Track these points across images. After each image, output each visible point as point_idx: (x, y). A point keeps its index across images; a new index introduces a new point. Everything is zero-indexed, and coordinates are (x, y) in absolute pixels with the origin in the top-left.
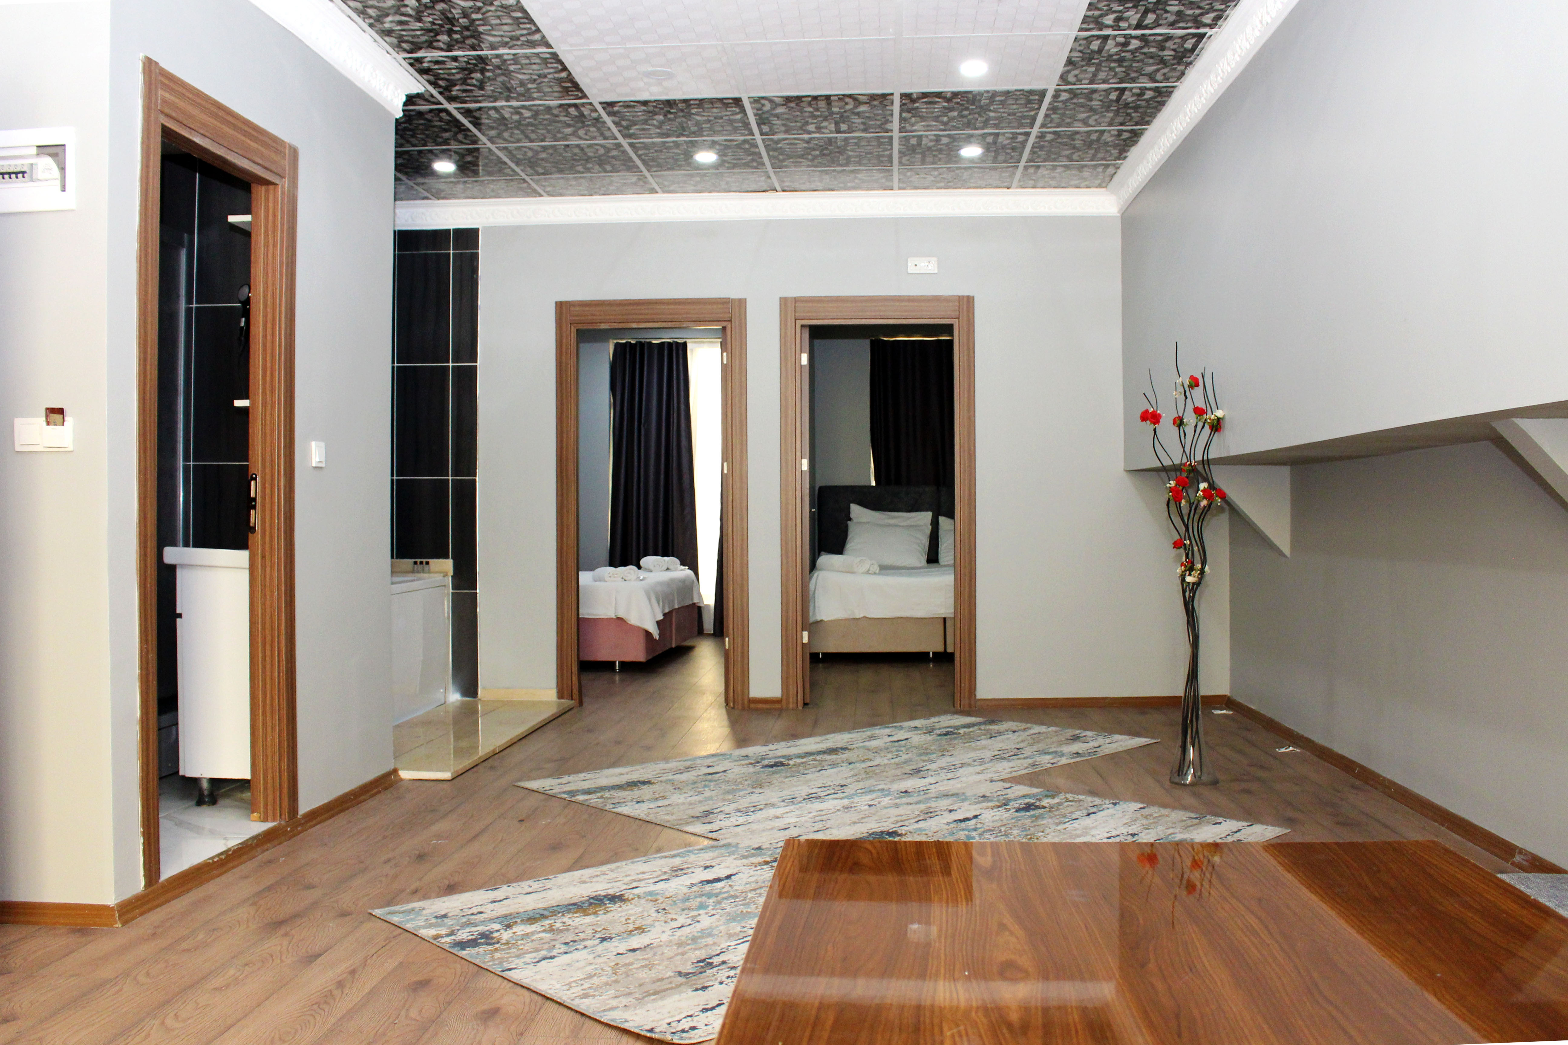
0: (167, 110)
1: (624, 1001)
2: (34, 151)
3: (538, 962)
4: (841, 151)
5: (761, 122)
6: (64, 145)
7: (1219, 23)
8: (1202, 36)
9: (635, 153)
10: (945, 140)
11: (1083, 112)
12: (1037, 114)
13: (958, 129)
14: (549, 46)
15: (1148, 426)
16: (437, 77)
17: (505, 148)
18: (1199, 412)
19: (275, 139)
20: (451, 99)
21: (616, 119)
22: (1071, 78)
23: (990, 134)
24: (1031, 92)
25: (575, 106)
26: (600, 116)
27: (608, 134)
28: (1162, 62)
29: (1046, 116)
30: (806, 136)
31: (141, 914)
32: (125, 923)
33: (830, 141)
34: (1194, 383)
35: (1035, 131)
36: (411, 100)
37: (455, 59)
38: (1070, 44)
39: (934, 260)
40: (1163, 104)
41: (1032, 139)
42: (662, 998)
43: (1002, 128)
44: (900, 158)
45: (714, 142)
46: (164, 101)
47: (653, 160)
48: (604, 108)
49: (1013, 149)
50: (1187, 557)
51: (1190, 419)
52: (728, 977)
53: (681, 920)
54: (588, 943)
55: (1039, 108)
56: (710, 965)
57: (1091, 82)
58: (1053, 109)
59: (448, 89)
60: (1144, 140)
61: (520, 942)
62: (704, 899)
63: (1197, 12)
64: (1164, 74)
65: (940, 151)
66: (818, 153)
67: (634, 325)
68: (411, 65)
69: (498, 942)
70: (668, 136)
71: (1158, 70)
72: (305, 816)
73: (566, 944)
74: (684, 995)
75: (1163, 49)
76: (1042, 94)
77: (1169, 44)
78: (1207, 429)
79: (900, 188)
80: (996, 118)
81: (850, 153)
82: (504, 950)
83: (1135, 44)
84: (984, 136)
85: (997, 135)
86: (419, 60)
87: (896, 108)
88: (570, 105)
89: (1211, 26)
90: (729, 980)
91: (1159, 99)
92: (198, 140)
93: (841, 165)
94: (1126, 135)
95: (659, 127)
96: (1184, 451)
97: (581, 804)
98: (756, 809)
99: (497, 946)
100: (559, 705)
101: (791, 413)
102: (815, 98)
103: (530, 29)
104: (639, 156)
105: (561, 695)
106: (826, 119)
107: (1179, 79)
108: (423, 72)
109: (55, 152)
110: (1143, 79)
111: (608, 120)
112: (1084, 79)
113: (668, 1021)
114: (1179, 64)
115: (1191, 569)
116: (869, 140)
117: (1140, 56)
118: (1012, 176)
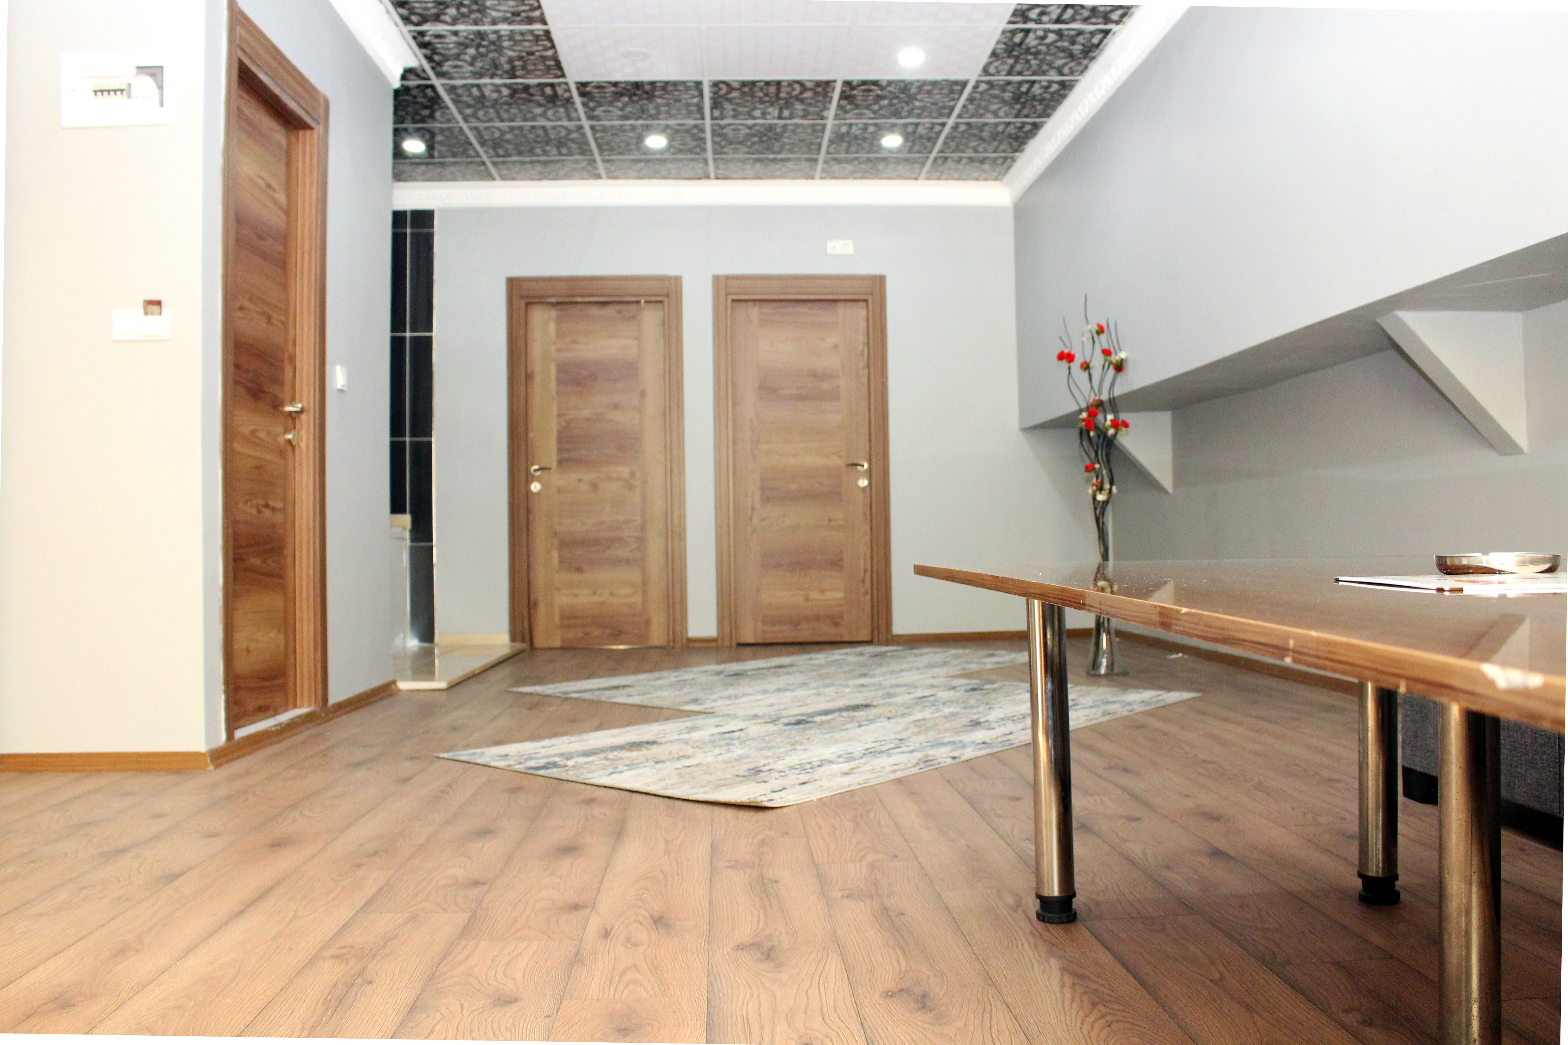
0: (244, 46)
2: (133, 71)
4: (778, 137)
5: (716, 104)
6: (163, 68)
7: (1125, 19)
8: (1106, 33)
9: (594, 135)
10: (871, 129)
11: (995, 104)
12: (956, 105)
13: (885, 117)
14: (544, 23)
15: (1064, 363)
16: (434, 51)
17: (476, 129)
18: (1107, 353)
19: (314, 88)
20: (440, 75)
21: (585, 100)
22: (992, 70)
23: (911, 124)
24: (955, 83)
25: (552, 85)
26: (571, 97)
27: (574, 115)
28: (1072, 56)
29: (964, 106)
30: (750, 122)
31: (228, 760)
32: (217, 766)
33: (771, 128)
34: (1101, 330)
35: (951, 122)
36: (407, 72)
37: (456, 33)
38: (997, 35)
39: (850, 243)
40: (1064, 97)
41: (947, 130)
42: (734, 787)
43: (922, 118)
44: (829, 146)
45: (667, 127)
46: (241, 37)
47: (608, 143)
48: (578, 89)
49: (929, 139)
50: (1097, 479)
51: (1097, 362)
53: (717, 751)
54: (645, 764)
55: (958, 99)
56: (761, 771)
57: (1009, 73)
58: (971, 100)
59: (440, 64)
60: (1042, 133)
62: (728, 741)
63: (1106, 9)
64: (1071, 68)
65: (864, 140)
66: (757, 139)
67: (579, 299)
68: (414, 38)
70: (627, 118)
71: (1066, 64)
72: (334, 706)
73: (627, 765)
74: (750, 786)
75: (1074, 43)
76: (964, 84)
77: (1080, 39)
78: (1111, 371)
79: (821, 178)
80: (919, 108)
81: (786, 141)
83: (1052, 37)
84: (906, 126)
85: (917, 125)
86: (422, 34)
87: (836, 95)
88: (547, 85)
89: (1117, 23)
91: (1062, 92)
92: (262, 77)
93: (773, 153)
94: (1028, 128)
95: (622, 109)
96: (1092, 387)
97: (578, 699)
98: (736, 697)
100: (512, 647)
102: (768, 83)
103: (533, 5)
104: (596, 139)
105: (513, 639)
106: (772, 105)
107: (1082, 72)
108: (423, 45)
109: (155, 72)
110: (1052, 72)
111: (577, 100)
112: (1003, 70)
113: (746, 797)
114: (1085, 58)
115: (1101, 489)
116: (804, 127)
117: (1053, 50)
118: (921, 169)
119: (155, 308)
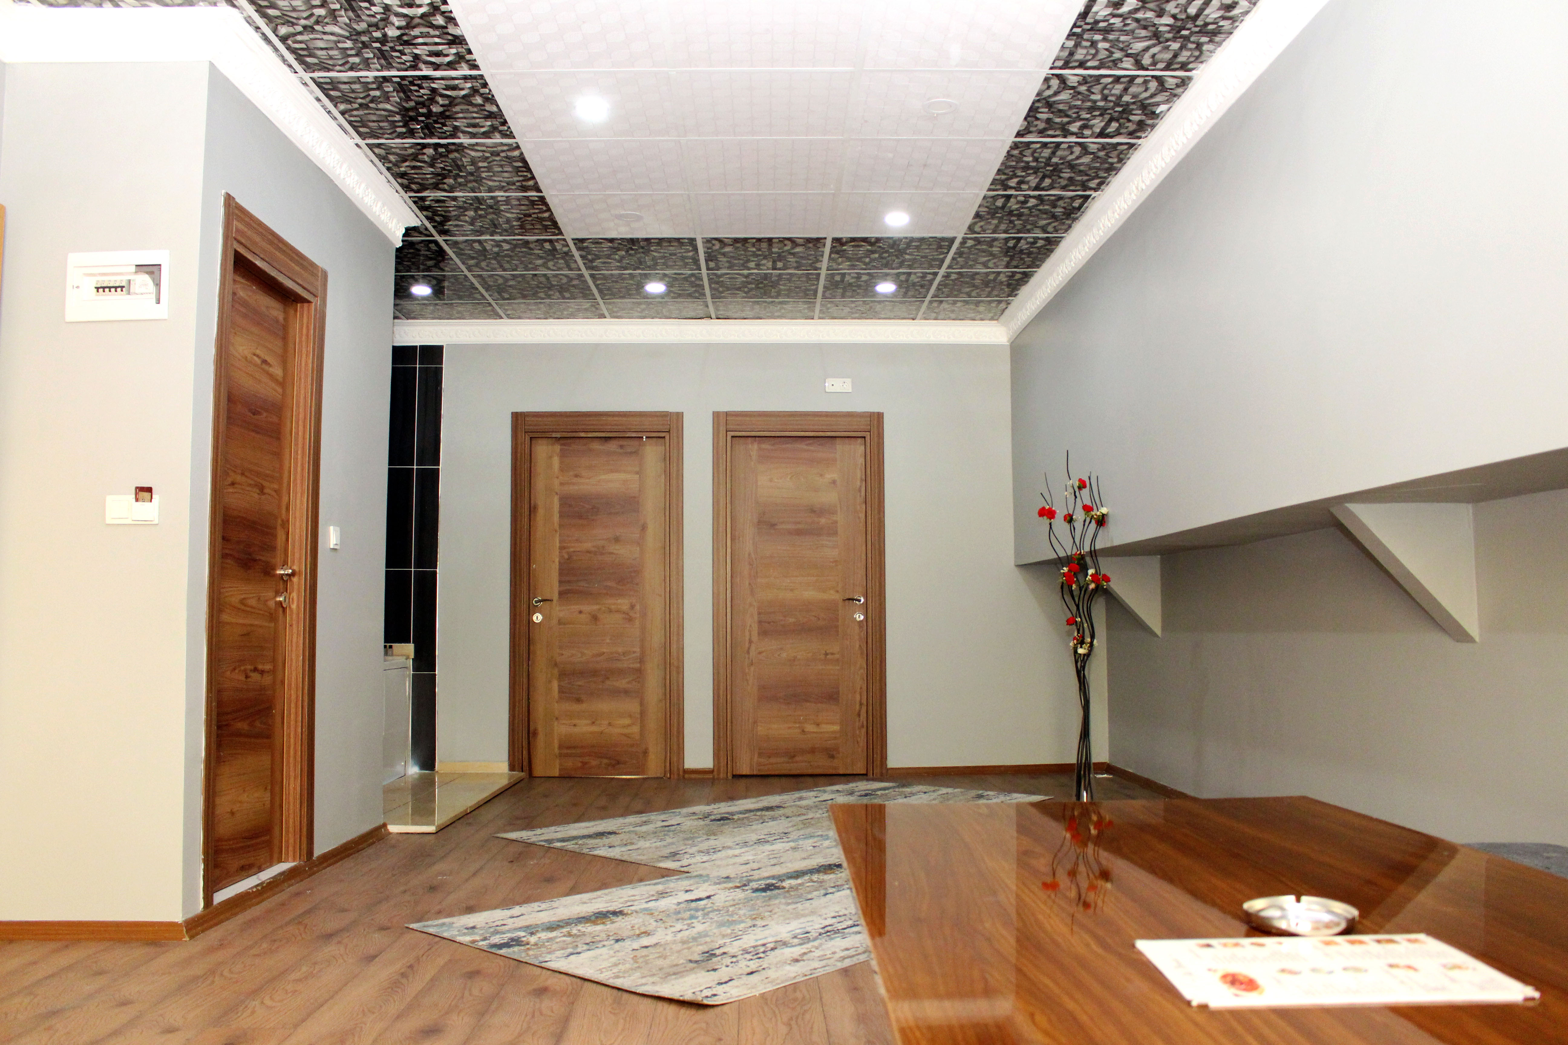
0: (239, 237)
1: (651, 979)
2: (133, 269)
3: (568, 956)
4: (775, 285)
5: (709, 258)
6: (160, 265)
7: (1102, 187)
8: (1087, 197)
9: (594, 283)
10: (864, 278)
11: (984, 257)
12: (945, 257)
13: (877, 268)
14: (540, 191)
15: (1045, 520)
16: (435, 213)
17: (480, 276)
18: (1087, 509)
19: (312, 264)
20: (443, 232)
21: (584, 253)
22: (977, 228)
23: (904, 273)
24: (943, 239)
25: (550, 241)
26: (570, 250)
27: (573, 266)
28: (1054, 217)
29: (953, 259)
30: (746, 272)
31: (203, 931)
32: (192, 937)
33: (766, 277)
34: (1082, 485)
35: (942, 271)
36: (409, 231)
37: (455, 199)
38: (979, 201)
39: (849, 381)
40: (1052, 251)
41: (939, 278)
42: (682, 977)
43: (915, 269)
44: (824, 292)
45: (665, 275)
46: (238, 230)
47: (609, 289)
48: (575, 244)
49: (922, 286)
50: (1078, 633)
51: (1079, 516)
52: (732, 962)
53: (679, 926)
54: (605, 943)
55: (947, 253)
56: (714, 955)
57: (994, 232)
58: (959, 253)
59: (442, 223)
60: (1033, 281)
61: (546, 944)
62: (692, 912)
63: (1085, 178)
64: (1055, 227)
65: (859, 286)
66: (753, 286)
67: (583, 435)
68: (415, 202)
69: (528, 944)
70: (626, 269)
71: (1049, 224)
72: (319, 858)
73: (587, 944)
74: (699, 975)
75: (1055, 207)
76: (952, 241)
77: (1061, 203)
78: (1093, 525)
79: (820, 318)
80: (909, 260)
81: (782, 287)
82: (534, 949)
83: (1032, 202)
84: (898, 275)
85: (909, 274)
86: (423, 199)
87: (827, 250)
88: (546, 241)
89: (1095, 190)
90: (733, 964)
91: (1048, 247)
92: (258, 263)
93: (772, 297)
94: (1018, 276)
95: (620, 261)
96: (1074, 542)
97: (560, 849)
98: (715, 851)
99: (528, 946)
100: (511, 777)
101: (722, 513)
102: (759, 240)
103: (526, 176)
104: (597, 286)
105: (512, 768)
106: (765, 257)
107: (1066, 231)
108: (422, 208)
109: (152, 270)
110: (1037, 230)
111: (576, 254)
112: (988, 229)
113: (693, 991)
114: (1067, 219)
115: (1082, 643)
116: (800, 276)
117: (1035, 212)
118: (918, 309)
119: (147, 495)
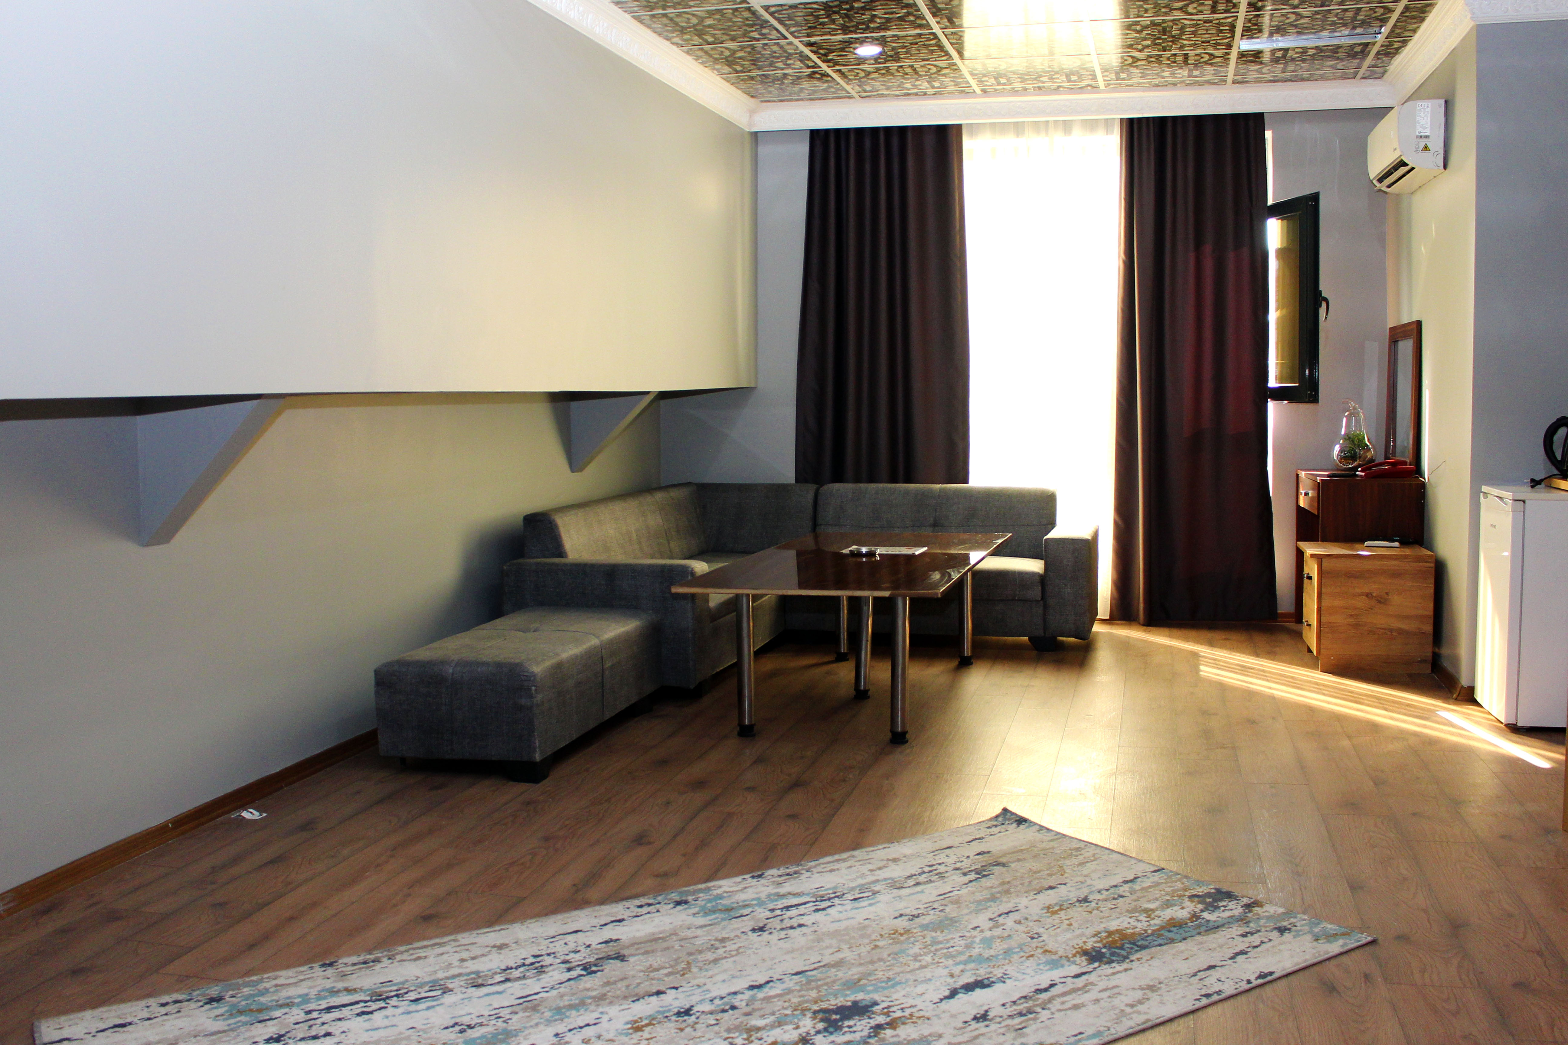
3: (1136, 879)
52: (962, 861)
53: (1009, 921)
61: (1170, 899)
69: (1191, 899)
82: (1182, 890)
99: (1190, 895)
